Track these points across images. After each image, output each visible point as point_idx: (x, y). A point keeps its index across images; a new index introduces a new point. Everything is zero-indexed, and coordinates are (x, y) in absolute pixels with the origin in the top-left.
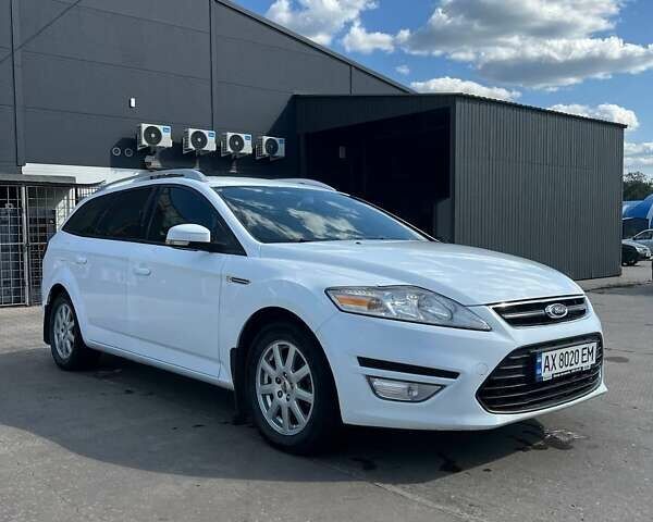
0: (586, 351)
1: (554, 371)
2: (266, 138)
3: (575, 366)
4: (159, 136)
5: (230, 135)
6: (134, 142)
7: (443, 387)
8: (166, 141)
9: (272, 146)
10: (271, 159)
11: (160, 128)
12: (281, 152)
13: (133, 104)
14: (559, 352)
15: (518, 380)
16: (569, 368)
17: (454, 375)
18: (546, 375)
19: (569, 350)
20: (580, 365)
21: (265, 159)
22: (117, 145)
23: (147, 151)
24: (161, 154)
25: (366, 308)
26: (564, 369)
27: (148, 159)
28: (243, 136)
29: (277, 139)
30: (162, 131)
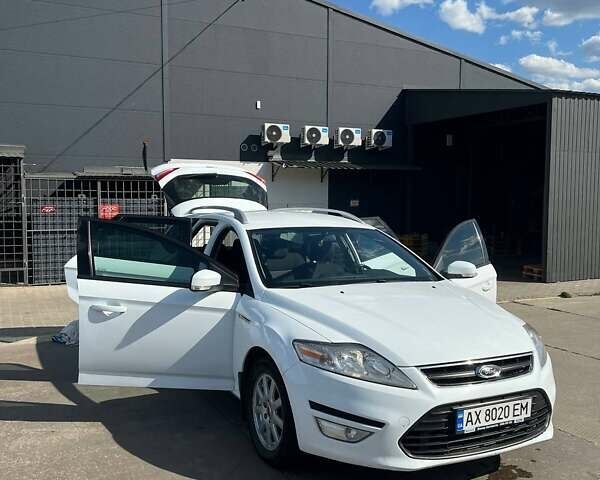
0: (518, 407)
1: (478, 425)
2: (374, 131)
3: (505, 420)
4: (279, 134)
5: (341, 130)
6: (258, 139)
7: (371, 433)
8: (286, 138)
9: (380, 138)
10: (380, 149)
11: (280, 126)
12: (388, 143)
13: (259, 106)
14: (484, 409)
15: (442, 432)
16: (497, 421)
17: (380, 425)
18: (468, 428)
19: (497, 406)
20: (511, 418)
21: (374, 151)
22: (244, 142)
23: (270, 147)
24: (282, 148)
25: (318, 361)
26: (491, 422)
27: (270, 153)
28: (353, 130)
29: (385, 132)
30: (281, 128)
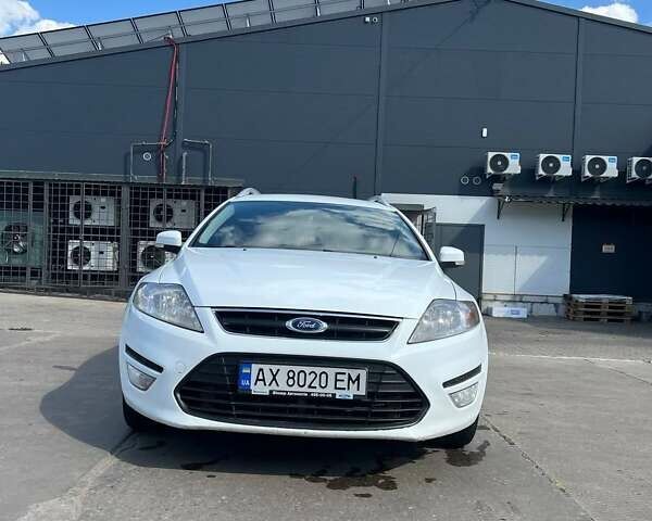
0: (345, 378)
1: (274, 387)
2: (636, 159)
3: (319, 390)
4: (506, 164)
5: (588, 158)
6: (482, 170)
7: (155, 379)
8: (514, 168)
9: (644, 168)
11: (507, 155)
13: (485, 134)
14: (285, 369)
15: (227, 387)
16: (305, 389)
18: (259, 389)
19: (307, 369)
20: (330, 390)
21: (637, 184)
22: (465, 174)
23: (496, 178)
26: (296, 388)
27: (496, 186)
28: (606, 158)
